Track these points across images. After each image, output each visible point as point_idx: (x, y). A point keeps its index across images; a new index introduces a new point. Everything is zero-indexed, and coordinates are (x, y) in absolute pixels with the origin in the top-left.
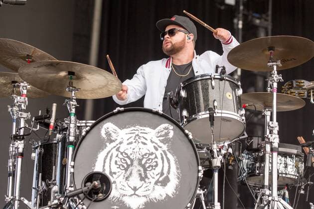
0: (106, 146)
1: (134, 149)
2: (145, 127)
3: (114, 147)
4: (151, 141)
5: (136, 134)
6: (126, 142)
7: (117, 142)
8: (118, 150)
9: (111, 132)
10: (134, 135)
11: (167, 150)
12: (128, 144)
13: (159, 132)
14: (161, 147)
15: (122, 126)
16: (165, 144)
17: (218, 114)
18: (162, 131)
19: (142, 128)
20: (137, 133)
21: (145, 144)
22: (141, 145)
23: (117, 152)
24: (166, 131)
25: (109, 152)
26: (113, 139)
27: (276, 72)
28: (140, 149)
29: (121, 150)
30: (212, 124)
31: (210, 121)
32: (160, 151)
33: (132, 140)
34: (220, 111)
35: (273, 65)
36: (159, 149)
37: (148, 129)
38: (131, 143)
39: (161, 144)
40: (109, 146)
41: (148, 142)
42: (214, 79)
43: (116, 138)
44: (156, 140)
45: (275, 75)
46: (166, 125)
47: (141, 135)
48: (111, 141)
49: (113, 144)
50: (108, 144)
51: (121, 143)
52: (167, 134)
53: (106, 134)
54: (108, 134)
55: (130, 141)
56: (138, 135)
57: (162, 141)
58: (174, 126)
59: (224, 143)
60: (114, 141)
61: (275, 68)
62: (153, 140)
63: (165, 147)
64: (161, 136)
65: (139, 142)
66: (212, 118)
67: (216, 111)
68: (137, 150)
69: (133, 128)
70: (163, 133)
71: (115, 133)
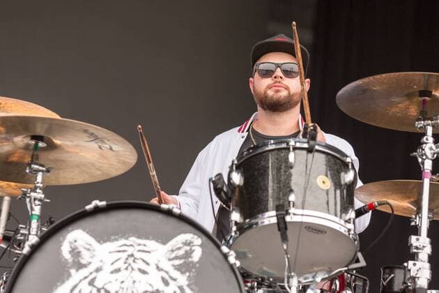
0: (69, 275)
1: (122, 282)
2: (147, 238)
3: (86, 278)
4: (158, 267)
5: (130, 253)
6: (108, 268)
7: (91, 268)
8: (91, 283)
9: (81, 249)
10: (124, 255)
11: (188, 286)
12: (112, 272)
13: (173, 251)
14: (175, 280)
15: (102, 238)
16: (183, 273)
17: (296, 216)
18: (179, 248)
19: (140, 241)
20: (130, 250)
21: (144, 272)
22: (137, 275)
23: (90, 288)
24: (188, 248)
25: (75, 287)
26: (83, 262)
27: (431, 140)
28: (134, 282)
29: (98, 284)
30: (284, 238)
31: (279, 230)
32: (173, 286)
33: (120, 264)
34: (299, 211)
35: (425, 126)
36: (171, 282)
37: (151, 244)
38: (118, 270)
39: (176, 274)
40: (76, 276)
41: (151, 269)
42: (295, 149)
43: (90, 260)
44: (167, 266)
45: (428, 146)
46: (188, 237)
47: (138, 255)
48: (80, 266)
49: (84, 272)
50: (73, 271)
51: (98, 270)
52: (188, 254)
53: (70, 252)
54: (75, 253)
55: (116, 266)
56: (132, 255)
57: (178, 268)
58: (205, 238)
59: (314, 277)
60: (85, 266)
61: (430, 131)
62: (161, 266)
63: (183, 280)
64: (176, 258)
65: (133, 269)
66: (282, 226)
67: (292, 210)
68: (128, 284)
69: (123, 241)
70: (181, 252)
71: (88, 250)
